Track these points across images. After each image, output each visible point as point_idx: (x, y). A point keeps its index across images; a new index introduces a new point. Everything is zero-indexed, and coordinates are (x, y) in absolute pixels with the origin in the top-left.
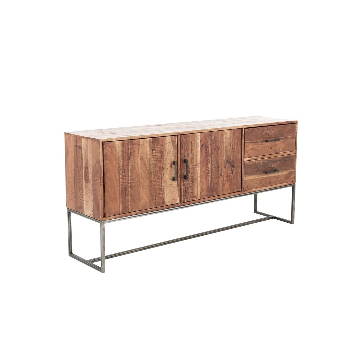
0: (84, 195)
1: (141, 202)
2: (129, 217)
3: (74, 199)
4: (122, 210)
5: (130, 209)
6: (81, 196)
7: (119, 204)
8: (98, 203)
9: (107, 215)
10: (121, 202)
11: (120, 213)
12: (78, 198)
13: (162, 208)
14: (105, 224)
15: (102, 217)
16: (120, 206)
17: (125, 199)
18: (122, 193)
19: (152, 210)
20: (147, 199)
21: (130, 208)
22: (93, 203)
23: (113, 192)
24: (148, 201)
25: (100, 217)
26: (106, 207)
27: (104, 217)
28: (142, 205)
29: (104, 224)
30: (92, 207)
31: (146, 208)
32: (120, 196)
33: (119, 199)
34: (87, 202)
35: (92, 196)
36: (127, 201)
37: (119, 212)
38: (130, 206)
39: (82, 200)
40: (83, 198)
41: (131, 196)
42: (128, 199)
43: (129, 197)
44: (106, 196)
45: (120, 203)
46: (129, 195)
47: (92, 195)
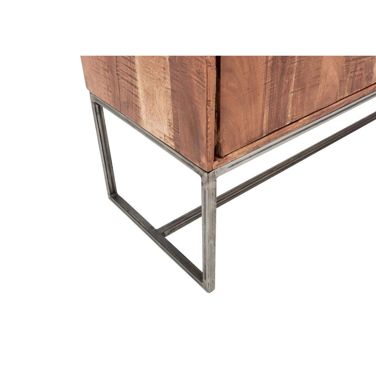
0: (137, 70)
1: (321, 86)
2: (285, 139)
3: (107, 75)
4: (269, 123)
5: (289, 116)
6: (129, 71)
7: (261, 107)
8: (195, 114)
9: (225, 150)
10: (267, 99)
11: (262, 134)
12: (118, 74)
13: (365, 92)
14: (218, 179)
15: (208, 161)
16: (263, 115)
17: (280, 86)
18: (272, 69)
19: (341, 104)
20: (335, 73)
21: (290, 111)
22: (174, 107)
23: (247, 69)
24: (337, 81)
25: (204, 160)
26: (222, 126)
27: (215, 160)
28: (321, 94)
29: (214, 178)
30: (171, 117)
31: (328, 103)
32: (266, 79)
33: (262, 93)
34: (149, 95)
35: (168, 81)
36: (285, 92)
37: (259, 132)
38: (290, 106)
39: (132, 85)
40: (136, 79)
41: (299, 73)
42: (289, 84)
43: (291, 80)
44: (223, 90)
45: (264, 104)
46: (292, 73)
47: (168, 78)
